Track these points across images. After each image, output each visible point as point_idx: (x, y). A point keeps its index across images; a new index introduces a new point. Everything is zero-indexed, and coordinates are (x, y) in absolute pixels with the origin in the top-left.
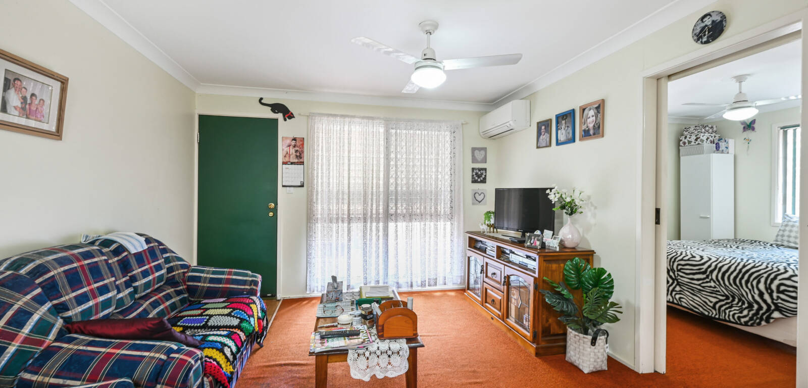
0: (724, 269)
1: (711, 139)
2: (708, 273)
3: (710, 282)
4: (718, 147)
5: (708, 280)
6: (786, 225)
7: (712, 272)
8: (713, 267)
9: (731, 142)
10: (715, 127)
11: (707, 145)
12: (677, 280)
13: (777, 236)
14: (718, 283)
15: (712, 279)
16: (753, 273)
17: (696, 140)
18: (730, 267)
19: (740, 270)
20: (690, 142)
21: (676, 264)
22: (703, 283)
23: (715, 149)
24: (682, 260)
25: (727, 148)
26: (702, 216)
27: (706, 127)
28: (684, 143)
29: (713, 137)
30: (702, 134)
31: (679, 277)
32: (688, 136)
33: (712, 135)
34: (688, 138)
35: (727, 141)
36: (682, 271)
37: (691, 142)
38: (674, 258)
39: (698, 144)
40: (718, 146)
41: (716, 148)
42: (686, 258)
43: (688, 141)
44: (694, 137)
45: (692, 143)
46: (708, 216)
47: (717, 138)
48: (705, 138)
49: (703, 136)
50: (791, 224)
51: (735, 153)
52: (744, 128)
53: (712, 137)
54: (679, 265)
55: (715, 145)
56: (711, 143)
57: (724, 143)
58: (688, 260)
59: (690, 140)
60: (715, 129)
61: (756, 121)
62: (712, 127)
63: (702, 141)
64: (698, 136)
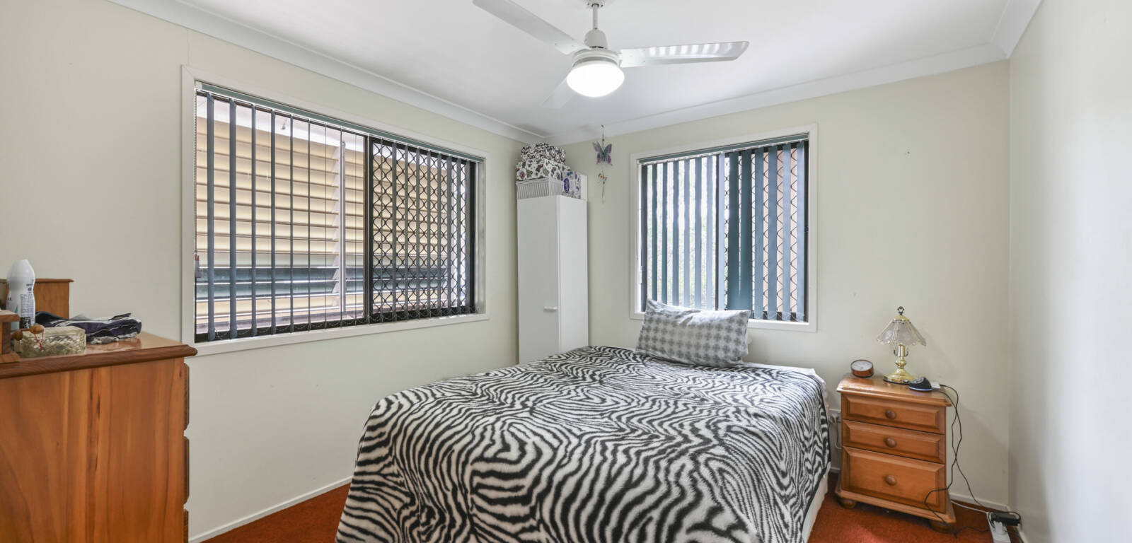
0: (567, 491)
1: (559, 171)
2: (533, 502)
3: (536, 529)
4: (567, 187)
5: (533, 522)
6: (651, 320)
7: (541, 497)
8: (543, 484)
9: (583, 179)
10: (563, 151)
11: (552, 181)
12: (471, 517)
13: (641, 339)
14: (554, 533)
15: (541, 521)
16: (629, 507)
17: (538, 170)
18: (579, 485)
19: (602, 495)
20: (529, 173)
21: (469, 469)
22: (524, 530)
23: (563, 190)
24: (481, 458)
25: (578, 188)
26: (546, 307)
27: (551, 149)
28: (522, 175)
29: (561, 169)
30: (546, 160)
31: (475, 511)
32: (527, 163)
33: (559, 165)
34: (527, 167)
35: (578, 176)
36: (482, 491)
37: (531, 172)
38: (465, 452)
39: (542, 177)
40: (567, 185)
41: (565, 188)
42: (490, 453)
43: (527, 171)
44: (535, 165)
45: (533, 176)
46: (555, 308)
47: (566, 171)
48: (549, 168)
49: (547, 164)
50: (656, 316)
51: (588, 199)
52: (599, 156)
53: (559, 168)
54: (475, 473)
55: (563, 183)
56: (558, 178)
57: (575, 180)
58: (494, 459)
59: (529, 169)
60: (563, 156)
61: (612, 147)
62: (559, 152)
63: (546, 172)
64: (541, 163)
